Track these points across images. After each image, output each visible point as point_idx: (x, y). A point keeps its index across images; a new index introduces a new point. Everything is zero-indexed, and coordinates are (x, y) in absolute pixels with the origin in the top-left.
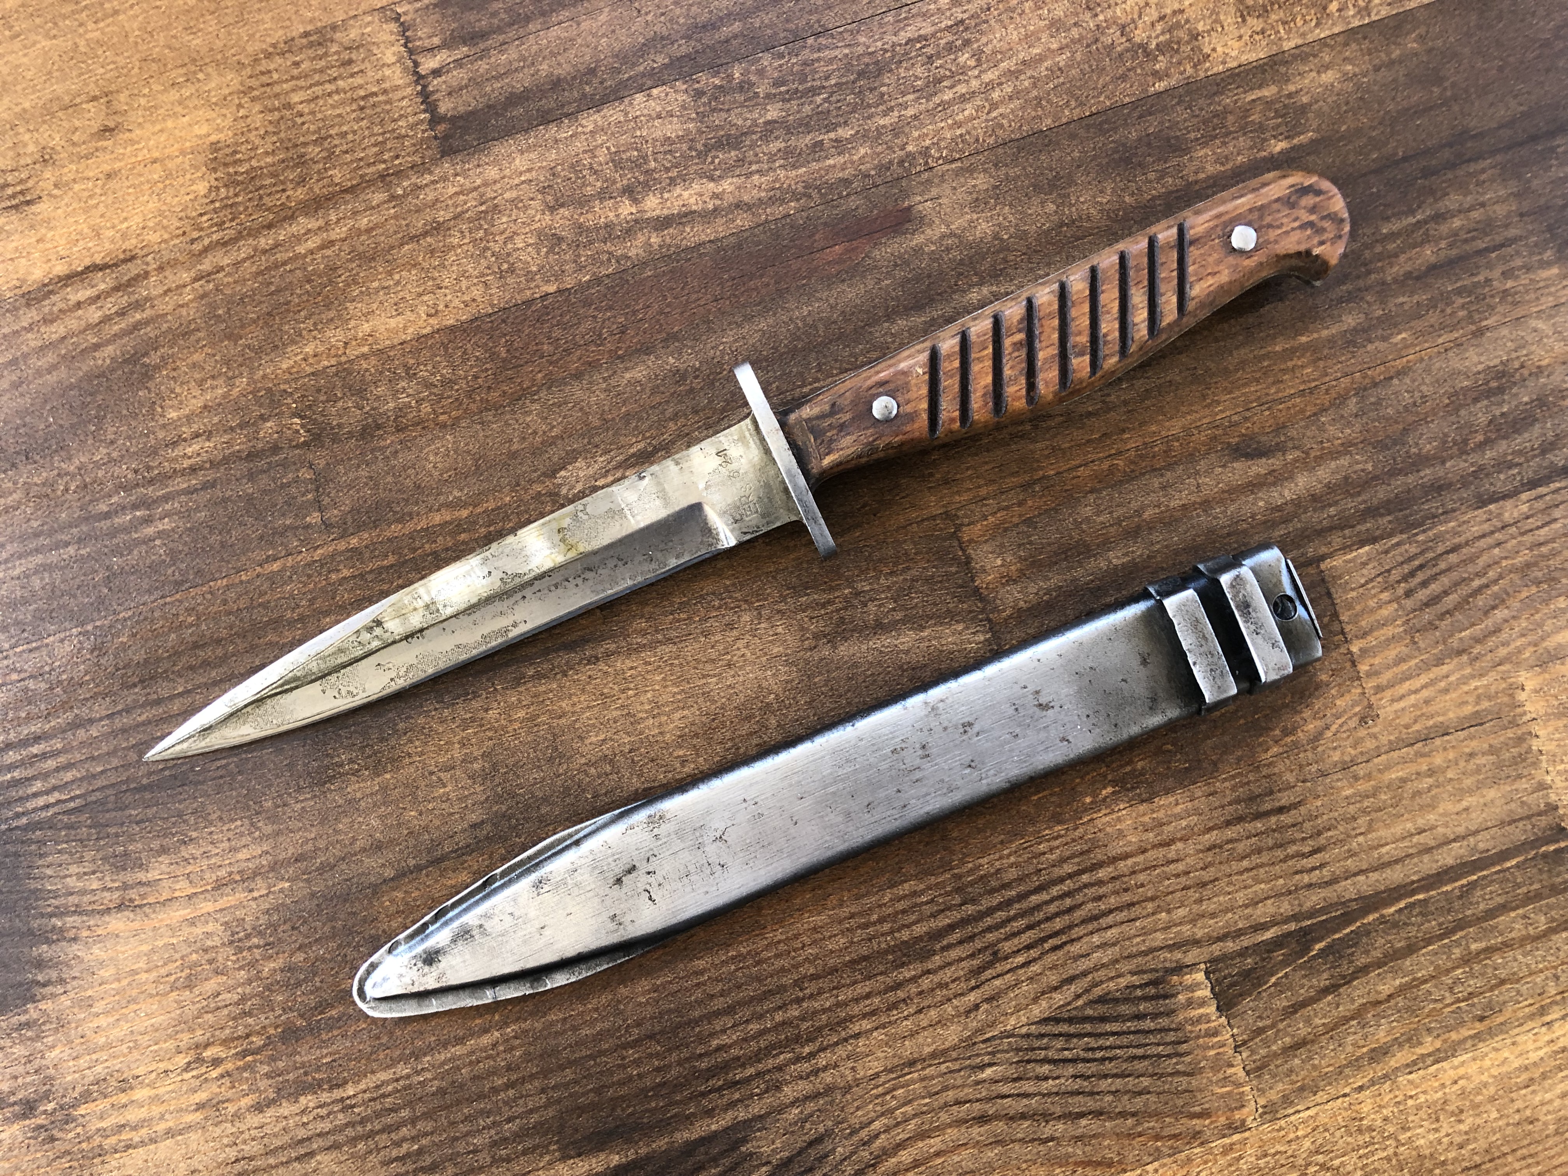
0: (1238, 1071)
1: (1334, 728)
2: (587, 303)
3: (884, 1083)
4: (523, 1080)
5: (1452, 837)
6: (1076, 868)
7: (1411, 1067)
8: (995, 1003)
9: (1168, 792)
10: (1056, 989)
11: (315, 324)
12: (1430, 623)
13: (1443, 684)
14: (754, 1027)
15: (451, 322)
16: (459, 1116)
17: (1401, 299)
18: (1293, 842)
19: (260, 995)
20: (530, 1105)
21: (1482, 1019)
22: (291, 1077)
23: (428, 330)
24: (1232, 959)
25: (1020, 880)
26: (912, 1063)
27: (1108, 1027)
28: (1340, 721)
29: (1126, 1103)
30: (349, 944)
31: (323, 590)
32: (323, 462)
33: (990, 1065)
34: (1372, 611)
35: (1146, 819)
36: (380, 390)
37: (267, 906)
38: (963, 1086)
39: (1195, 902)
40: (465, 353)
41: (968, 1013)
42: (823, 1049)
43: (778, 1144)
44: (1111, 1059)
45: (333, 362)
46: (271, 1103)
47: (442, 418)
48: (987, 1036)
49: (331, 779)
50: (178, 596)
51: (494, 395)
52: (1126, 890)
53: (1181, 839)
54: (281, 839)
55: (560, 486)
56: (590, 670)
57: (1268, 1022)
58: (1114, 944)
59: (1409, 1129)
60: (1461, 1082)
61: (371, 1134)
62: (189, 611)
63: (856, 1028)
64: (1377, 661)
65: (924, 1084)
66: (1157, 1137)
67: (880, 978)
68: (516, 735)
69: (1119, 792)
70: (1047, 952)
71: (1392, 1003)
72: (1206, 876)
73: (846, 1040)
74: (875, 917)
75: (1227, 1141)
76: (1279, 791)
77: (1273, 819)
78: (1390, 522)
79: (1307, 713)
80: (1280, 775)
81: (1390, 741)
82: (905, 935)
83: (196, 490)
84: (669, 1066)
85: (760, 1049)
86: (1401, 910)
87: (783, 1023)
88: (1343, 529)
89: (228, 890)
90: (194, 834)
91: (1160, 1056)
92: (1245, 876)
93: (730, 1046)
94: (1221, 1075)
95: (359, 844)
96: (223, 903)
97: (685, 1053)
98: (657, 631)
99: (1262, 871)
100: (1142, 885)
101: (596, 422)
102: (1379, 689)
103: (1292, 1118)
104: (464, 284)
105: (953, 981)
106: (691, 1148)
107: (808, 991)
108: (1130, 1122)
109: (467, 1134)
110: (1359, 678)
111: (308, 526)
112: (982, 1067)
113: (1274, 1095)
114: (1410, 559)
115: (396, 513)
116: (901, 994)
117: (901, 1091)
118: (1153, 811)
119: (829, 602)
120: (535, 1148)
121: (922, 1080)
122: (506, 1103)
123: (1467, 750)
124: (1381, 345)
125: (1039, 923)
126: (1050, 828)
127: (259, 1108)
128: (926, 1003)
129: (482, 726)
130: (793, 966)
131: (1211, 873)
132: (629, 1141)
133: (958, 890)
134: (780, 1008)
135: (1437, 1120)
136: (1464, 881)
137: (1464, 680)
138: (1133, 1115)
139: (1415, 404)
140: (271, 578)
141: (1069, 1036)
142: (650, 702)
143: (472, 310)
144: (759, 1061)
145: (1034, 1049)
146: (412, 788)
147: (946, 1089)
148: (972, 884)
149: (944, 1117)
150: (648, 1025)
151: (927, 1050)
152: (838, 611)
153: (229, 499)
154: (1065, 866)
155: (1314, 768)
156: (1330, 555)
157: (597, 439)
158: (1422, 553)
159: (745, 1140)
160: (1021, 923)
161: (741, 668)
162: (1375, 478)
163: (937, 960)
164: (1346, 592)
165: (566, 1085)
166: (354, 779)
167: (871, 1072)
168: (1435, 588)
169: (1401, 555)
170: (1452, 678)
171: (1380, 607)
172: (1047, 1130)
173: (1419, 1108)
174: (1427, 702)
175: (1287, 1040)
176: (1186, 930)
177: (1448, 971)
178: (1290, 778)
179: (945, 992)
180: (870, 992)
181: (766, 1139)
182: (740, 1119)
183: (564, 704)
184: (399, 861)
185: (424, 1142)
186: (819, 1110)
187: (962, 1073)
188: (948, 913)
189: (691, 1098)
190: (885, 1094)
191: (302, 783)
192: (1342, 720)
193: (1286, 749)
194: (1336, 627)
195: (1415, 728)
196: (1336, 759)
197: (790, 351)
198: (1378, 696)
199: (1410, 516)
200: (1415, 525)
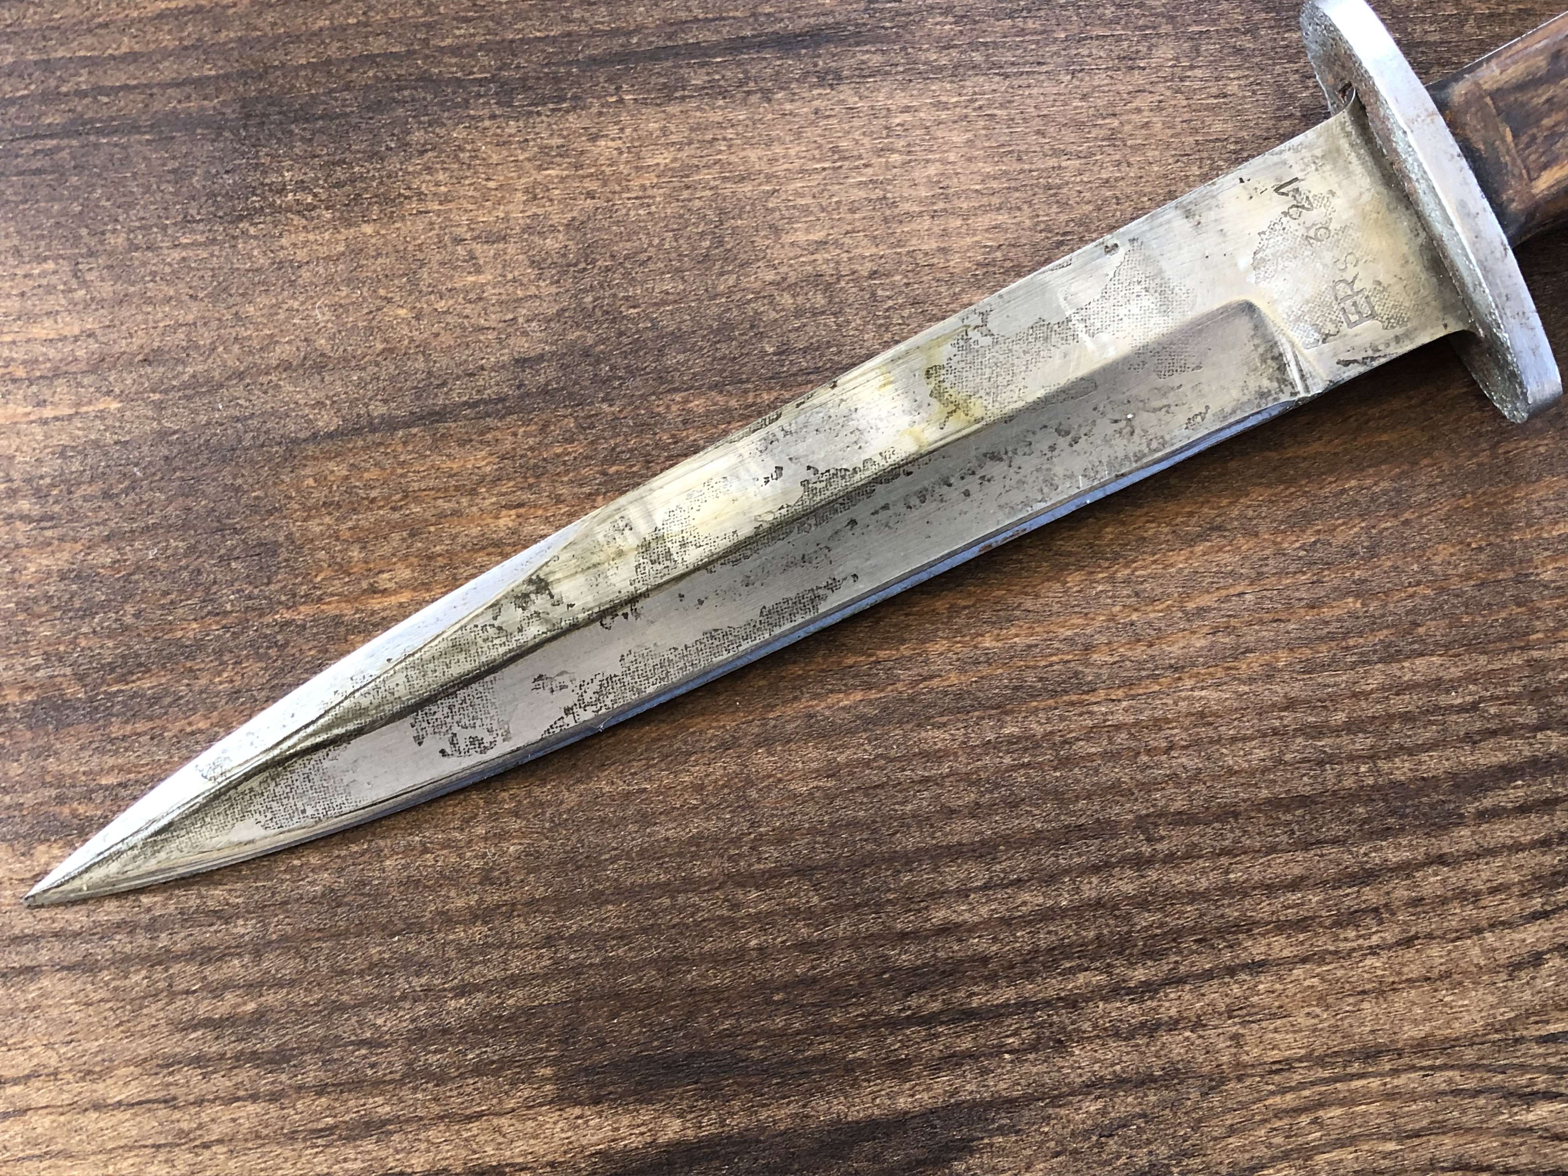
3: (1301, 1086)
4: (509, 911)
14: (1031, 899)
16: (358, 961)
20: (514, 967)
22: (28, 799)
26: (1371, 1054)
30: (212, 549)
37: (65, 440)
38: (1479, 1131)
41: (1514, 968)
42: (1175, 980)
48: (1552, 1028)
49: (250, 215)
54: (125, 312)
61: (165, 958)
63: (1256, 950)
65: (1392, 1106)
67: (1333, 852)
68: (644, 200)
74: (1340, 717)
82: (1401, 769)
84: (830, 946)
85: (1036, 951)
87: (1098, 904)
93: (972, 929)
95: (279, 352)
97: (870, 924)
98: (973, 46)
105: (1493, 891)
107: (1162, 847)
109: (368, 1001)
112: (1530, 1098)
116: (1371, 895)
117: (1338, 1111)
120: (504, 1063)
121: (1390, 1096)
122: (462, 952)
128: (1423, 927)
129: (578, 167)
130: (1141, 785)
132: (711, 1092)
133: (1536, 695)
134: (1096, 869)
142: (931, 184)
144: (1030, 976)
146: (410, 260)
147: (1440, 1128)
150: (801, 843)
151: (1411, 1032)
159: (966, 1148)
161: (1135, 149)
163: (1464, 838)
165: (601, 940)
166: (297, 220)
167: (1275, 1055)
179: (1469, 911)
180: (1302, 878)
181: (1016, 1155)
182: (964, 1096)
183: (753, 155)
184: (353, 403)
185: (271, 998)
186: (1144, 1115)
187: (1481, 1101)
188: (1504, 741)
189: (863, 1027)
190: (1298, 1111)
191: (193, 212)
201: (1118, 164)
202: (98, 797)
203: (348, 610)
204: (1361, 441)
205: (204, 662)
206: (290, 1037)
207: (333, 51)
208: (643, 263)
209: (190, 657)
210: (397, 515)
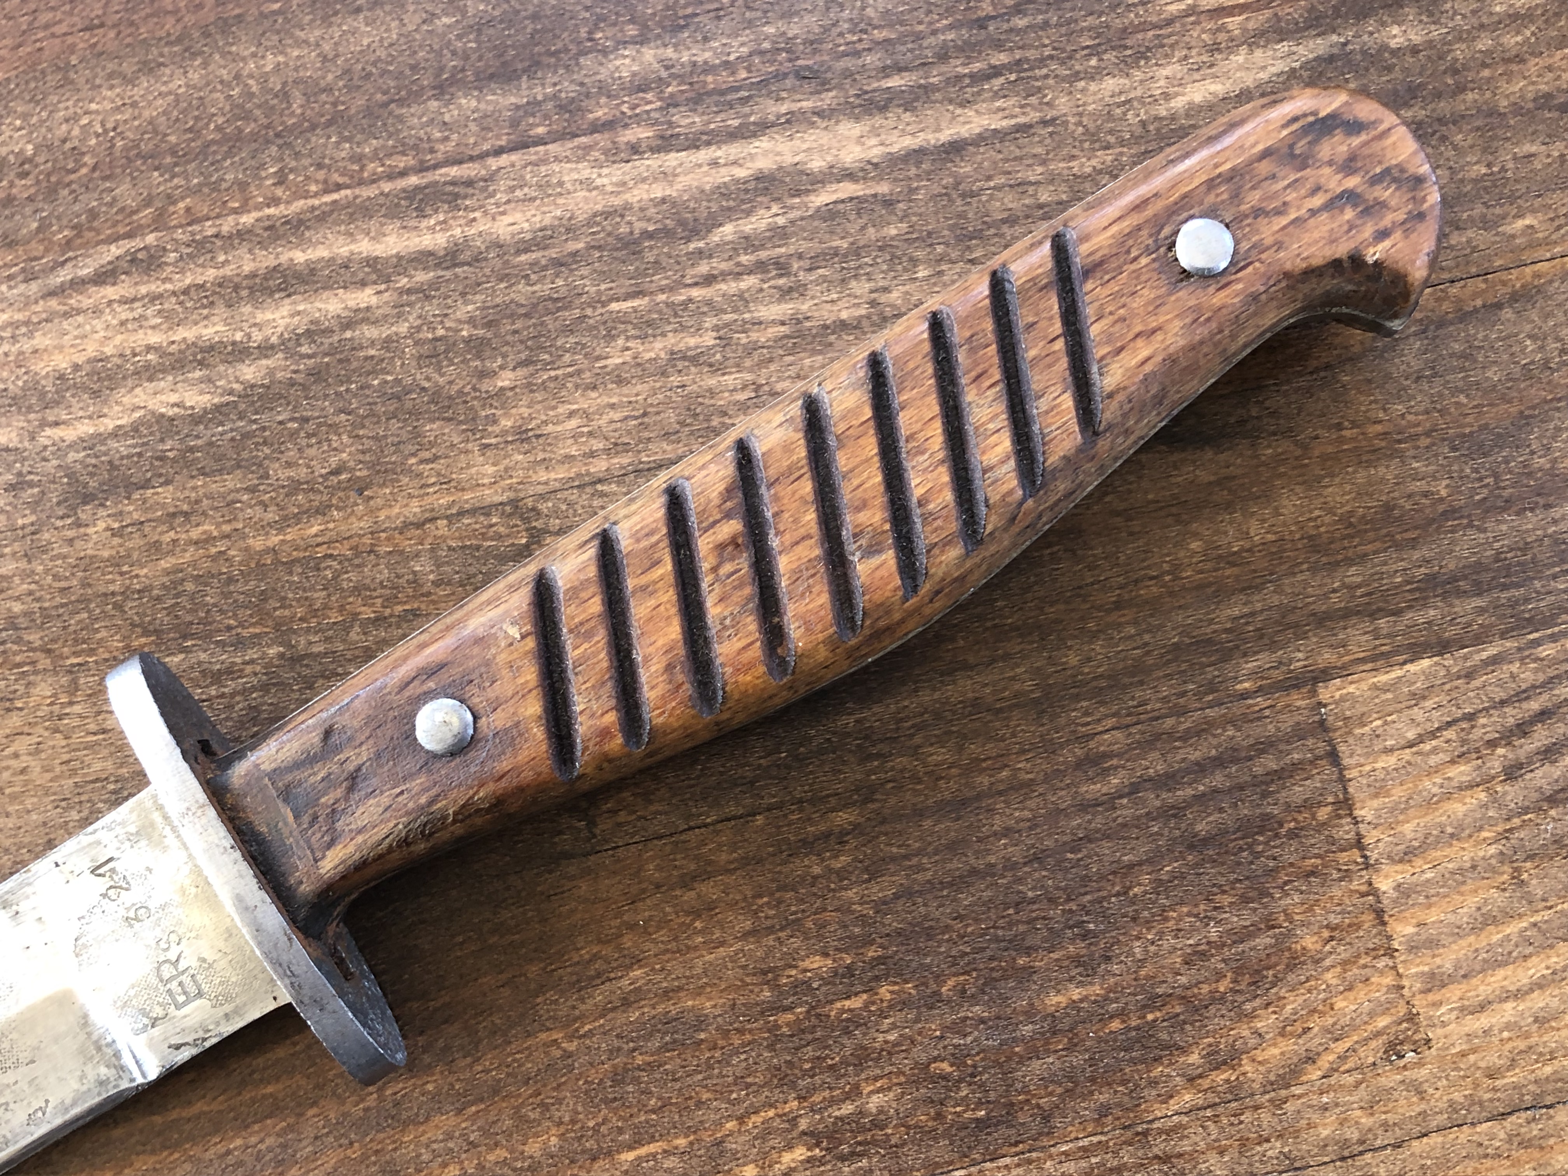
1: (1326, 1061)
17: (1529, 148)
28: (1341, 1047)
34: (1430, 803)
64: (1433, 916)
69: (822, 1162)
78: (1481, 611)
79: (1266, 1022)
80: (1193, 1156)
81: (1451, 1103)
88: (1373, 615)
102: (1435, 981)
110: (1391, 952)
114: (1522, 695)
119: (230, 672)
139: (1546, 365)
152: (245, 692)
155: (1275, 1148)
156: (1343, 671)
158: (1549, 684)
162: (1452, 512)
169: (1500, 685)
171: (1448, 796)
174: (1542, 1021)
192: (1347, 1044)
193: (1212, 1098)
194: (1344, 831)
195: (1510, 1078)
196: (1325, 1133)
197: (226, 139)
198: (1431, 997)
199: (1527, 601)
200: (1533, 623)
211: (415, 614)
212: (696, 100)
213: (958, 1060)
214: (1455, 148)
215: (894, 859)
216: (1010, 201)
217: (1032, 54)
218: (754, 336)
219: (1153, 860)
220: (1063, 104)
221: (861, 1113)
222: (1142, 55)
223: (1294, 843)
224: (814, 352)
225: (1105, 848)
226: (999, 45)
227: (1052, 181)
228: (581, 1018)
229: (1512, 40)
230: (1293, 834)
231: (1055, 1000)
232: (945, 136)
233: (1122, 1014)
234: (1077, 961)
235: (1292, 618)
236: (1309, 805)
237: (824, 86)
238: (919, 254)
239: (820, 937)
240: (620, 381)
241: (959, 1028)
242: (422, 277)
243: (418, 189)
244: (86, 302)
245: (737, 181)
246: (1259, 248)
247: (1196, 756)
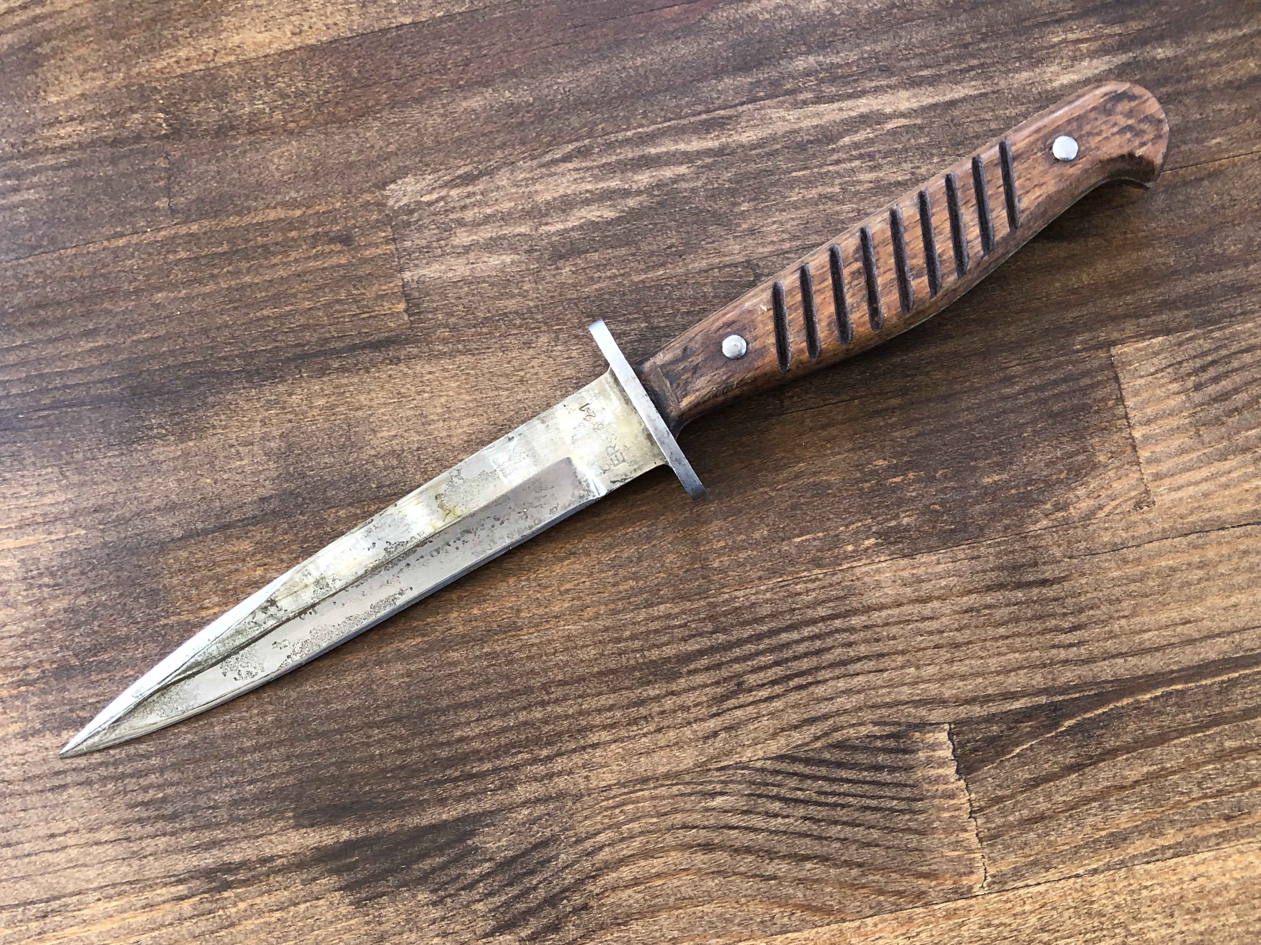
0: (971, 837)
1: (1107, 509)
2: (438, 36)
3: (615, 796)
4: (270, 746)
5: (1217, 631)
6: (830, 612)
7: (1150, 857)
8: (733, 733)
9: (930, 550)
10: (796, 727)
11: (191, 33)
12: (1217, 418)
13: (1224, 479)
14: (497, 723)
15: (313, 41)
16: (206, 773)
17: (1220, 106)
18: (1053, 615)
19: (42, 631)
20: (273, 771)
21: (1228, 818)
22: (57, 711)
23: (291, 47)
24: (978, 723)
25: (773, 616)
26: (645, 780)
27: (844, 774)
28: (1114, 503)
29: (852, 853)
30: (131, 594)
31: (160, 268)
32: (178, 154)
33: (722, 794)
34: (1159, 400)
35: (905, 574)
36: (240, 96)
37: (62, 549)
38: (692, 811)
39: (946, 662)
40: (320, 70)
41: (706, 738)
42: (560, 754)
43: (504, 842)
44: (843, 806)
45: (202, 66)
46: (35, 733)
47: (292, 125)
48: (722, 764)
49: (138, 441)
50: (30, 259)
51: (341, 110)
52: (877, 640)
53: (938, 598)
54: (85, 489)
55: (388, 197)
56: (392, 369)
57: (1008, 792)
58: (859, 692)
59: (1140, 920)
60: (1200, 880)
61: (123, 776)
62: (39, 273)
63: (595, 738)
64: (1158, 449)
65: (655, 803)
66: (881, 892)
67: (626, 693)
68: (314, 422)
69: (882, 545)
70: (791, 690)
71: (1138, 789)
72: (960, 638)
73: (584, 748)
74: (628, 633)
75: (951, 905)
76: (1044, 563)
77: (1035, 591)
78: (1186, 316)
79: (1081, 491)
80: (1046, 548)
81: (1164, 529)
82: (654, 654)
83: (63, 167)
84: (411, 751)
85: (500, 746)
86: (1156, 698)
87: (526, 723)
88: (1137, 317)
89: (29, 530)
90: (8, 475)
91: (892, 810)
92: (1000, 644)
93: (472, 739)
94: (953, 838)
95: (155, 503)
96: (24, 541)
97: (428, 740)
98: (458, 341)
99: (1018, 640)
100: (894, 638)
101: (429, 142)
102: (1158, 477)
103: (1021, 891)
104: (329, 9)
105: (696, 706)
106: (421, 832)
107: (553, 696)
108: (855, 872)
109: (211, 789)
110: (1139, 464)
111: (157, 209)
112: (713, 795)
113: (1005, 866)
114: (1204, 354)
115: (236, 205)
116: (643, 711)
117: (631, 807)
118: (913, 567)
120: (272, 812)
121: (653, 798)
122: (251, 765)
123: (1242, 547)
124: (1195, 147)
125: (787, 660)
126: (809, 570)
127: (24, 736)
128: (665, 723)
129: (284, 408)
130: (543, 670)
131: (967, 634)
132: (362, 818)
133: (711, 618)
134: (525, 708)
135: (1172, 915)
136: (1225, 678)
137: (1247, 478)
138: (860, 865)
139: (1223, 207)
140: (115, 252)
141: (804, 777)
142: (443, 406)
143: (334, 33)
144: (498, 757)
145: (767, 784)
146: (211, 456)
147: (675, 811)
148: (725, 614)
149: (669, 839)
150: (396, 708)
151: (662, 770)
152: (631, 342)
153: (90, 178)
154: (819, 609)
155: (1083, 545)
156: (1122, 342)
157: (427, 159)
158: (1217, 349)
159: (472, 834)
160: (769, 658)
161: (532, 385)
162: (1176, 272)
163: (682, 683)
164: (1133, 377)
165: (311, 756)
166: (159, 442)
167: (604, 784)
168: (1226, 384)
169: (1194, 349)
170: (1234, 475)
171: (1168, 397)
172: (770, 868)
173: (1153, 900)
174: (1206, 495)
175: (1025, 812)
176: (933, 689)
177: (1198, 765)
178: (1057, 552)
179: (685, 715)
180: (614, 705)
181: (493, 835)
182: (471, 812)
183: (362, 398)
184: (189, 524)
185: (169, 791)
186: (548, 814)
187: (693, 798)
188: (699, 639)
189: (426, 785)
190: (614, 807)
191: (112, 441)
192: (1117, 502)
193: (1056, 523)
194: (1120, 411)
195: (1190, 519)
196: (1106, 539)
197: (619, 97)
198: (1156, 483)
199: (1208, 312)
200: (1211, 322)
201: (524, 392)
202: (88, 708)
203: (191, 617)
204: (634, 511)
205: (131, 645)
206: (179, 806)
207: (171, 361)
208: (315, 451)
209: (125, 643)
210: (210, 573)
211: (704, 310)
212: (833, 80)
213: (942, 504)
214: (1185, 106)
215: (917, 420)
216: (977, 128)
217: (989, 61)
218: (858, 188)
219: (1033, 422)
220: (1003, 84)
221: (899, 525)
222: (1040, 61)
223: (1097, 416)
224: (885, 195)
225: (1012, 416)
226: (973, 56)
227: (996, 119)
228: (777, 483)
229: (1215, 55)
230: (1096, 412)
231: (987, 480)
232: (948, 98)
233: (1017, 487)
234: (997, 464)
235: (1100, 318)
236: (1104, 400)
237: (892, 74)
238: (934, 151)
239: (883, 452)
240: (796, 208)
241: (943, 491)
242: (708, 160)
243: (706, 120)
244: (559, 170)
245: (851, 118)
246: (1089, 149)
247: (1053, 377)
